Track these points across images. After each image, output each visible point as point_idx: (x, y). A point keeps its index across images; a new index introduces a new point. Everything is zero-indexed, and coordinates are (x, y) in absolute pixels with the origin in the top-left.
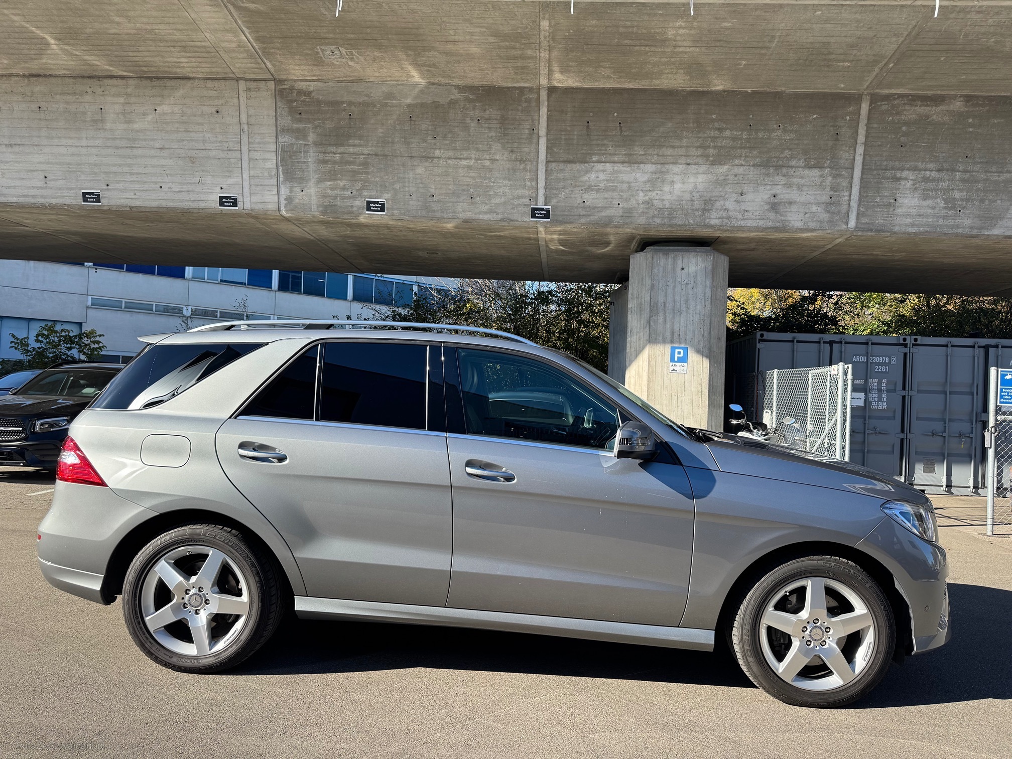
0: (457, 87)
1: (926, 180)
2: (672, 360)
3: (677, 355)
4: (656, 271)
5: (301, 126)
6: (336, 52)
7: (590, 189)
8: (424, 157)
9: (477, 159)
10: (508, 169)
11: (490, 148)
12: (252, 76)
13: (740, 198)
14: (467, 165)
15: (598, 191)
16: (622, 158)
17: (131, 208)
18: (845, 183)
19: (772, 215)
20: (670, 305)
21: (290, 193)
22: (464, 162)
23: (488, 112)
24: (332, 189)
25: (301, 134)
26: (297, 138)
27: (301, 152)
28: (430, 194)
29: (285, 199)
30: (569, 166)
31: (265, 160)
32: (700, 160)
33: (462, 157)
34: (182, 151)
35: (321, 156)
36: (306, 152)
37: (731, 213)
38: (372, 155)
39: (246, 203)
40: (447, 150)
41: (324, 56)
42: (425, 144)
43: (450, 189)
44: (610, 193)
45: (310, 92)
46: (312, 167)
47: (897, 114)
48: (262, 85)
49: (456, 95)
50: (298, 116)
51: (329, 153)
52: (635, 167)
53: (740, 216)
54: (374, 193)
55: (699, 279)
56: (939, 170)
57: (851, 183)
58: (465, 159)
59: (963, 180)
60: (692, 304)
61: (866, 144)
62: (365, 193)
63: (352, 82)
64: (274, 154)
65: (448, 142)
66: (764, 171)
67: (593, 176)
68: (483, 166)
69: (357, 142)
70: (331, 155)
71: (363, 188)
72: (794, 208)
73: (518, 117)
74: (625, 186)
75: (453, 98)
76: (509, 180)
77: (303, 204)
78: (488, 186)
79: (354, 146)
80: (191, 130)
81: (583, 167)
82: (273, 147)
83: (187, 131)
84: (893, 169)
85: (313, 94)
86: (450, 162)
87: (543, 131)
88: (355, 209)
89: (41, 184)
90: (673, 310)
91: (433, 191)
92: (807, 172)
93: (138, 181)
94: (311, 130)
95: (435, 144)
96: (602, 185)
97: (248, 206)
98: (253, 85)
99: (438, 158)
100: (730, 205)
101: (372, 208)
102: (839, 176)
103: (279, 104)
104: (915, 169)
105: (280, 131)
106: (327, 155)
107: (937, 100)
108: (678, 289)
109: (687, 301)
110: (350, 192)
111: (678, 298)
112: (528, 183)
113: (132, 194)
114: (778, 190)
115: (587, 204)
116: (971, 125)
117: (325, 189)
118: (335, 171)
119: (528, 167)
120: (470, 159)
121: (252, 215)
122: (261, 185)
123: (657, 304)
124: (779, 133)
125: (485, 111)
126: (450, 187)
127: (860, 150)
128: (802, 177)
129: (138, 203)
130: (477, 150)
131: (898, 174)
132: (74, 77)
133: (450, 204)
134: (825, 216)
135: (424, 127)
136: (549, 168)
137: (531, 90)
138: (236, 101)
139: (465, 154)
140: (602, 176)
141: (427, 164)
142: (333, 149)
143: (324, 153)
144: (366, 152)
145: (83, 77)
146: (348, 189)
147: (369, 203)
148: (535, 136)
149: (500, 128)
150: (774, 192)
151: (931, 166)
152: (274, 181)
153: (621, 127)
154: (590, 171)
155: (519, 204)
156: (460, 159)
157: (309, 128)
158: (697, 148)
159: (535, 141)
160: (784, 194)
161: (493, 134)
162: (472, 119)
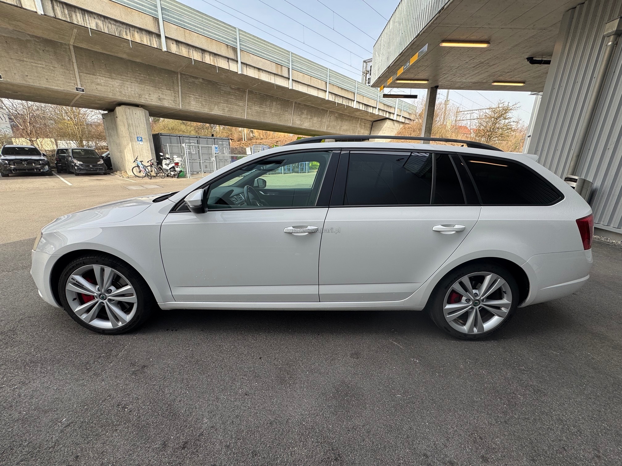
0: (29, 35)
1: (196, 98)
2: (138, 141)
3: (139, 140)
4: (127, 113)
7: (98, 84)
8: (19, 60)
9: (46, 65)
10: (62, 72)
11: (52, 62)
13: (149, 95)
14: (41, 67)
15: (101, 86)
16: (108, 77)
18: (177, 96)
19: (159, 102)
20: (134, 124)
22: (40, 65)
23: (47, 48)
28: (25, 75)
32: (135, 82)
37: (147, 99)
40: (30, 59)
44: (106, 87)
47: (187, 79)
49: (29, 38)
52: (114, 80)
53: (150, 101)
55: (141, 117)
56: (199, 96)
57: (179, 96)
59: (204, 99)
60: (140, 124)
61: (181, 86)
65: (29, 56)
66: (155, 89)
67: (99, 80)
68: (50, 68)
72: (165, 100)
73: (62, 53)
74: (111, 86)
78: (54, 76)
84: (188, 94)
86: (32, 64)
87: (74, 61)
90: (135, 126)
91: (27, 74)
92: (167, 91)
95: (23, 55)
96: (103, 84)
99: (26, 61)
100: (147, 97)
102: (175, 93)
104: (194, 95)
107: (196, 78)
108: (135, 119)
109: (139, 124)
111: (136, 123)
112: (72, 78)
114: (160, 95)
115: (98, 89)
116: (204, 86)
119: (71, 73)
120: (43, 65)
123: (129, 124)
124: (158, 78)
125: (45, 47)
126: (35, 74)
127: (180, 87)
128: (166, 92)
130: (45, 62)
131: (190, 95)
133: (37, 81)
134: (174, 104)
135: (15, 47)
136: (80, 75)
139: (39, 62)
140: (102, 81)
141: (21, 63)
149: (54, 56)
150: (159, 95)
151: (197, 95)
153: (106, 66)
154: (98, 78)
155: (70, 85)
156: (37, 64)
158: (133, 78)
159: (71, 63)
160: (162, 96)
161: (51, 57)
162: (40, 49)
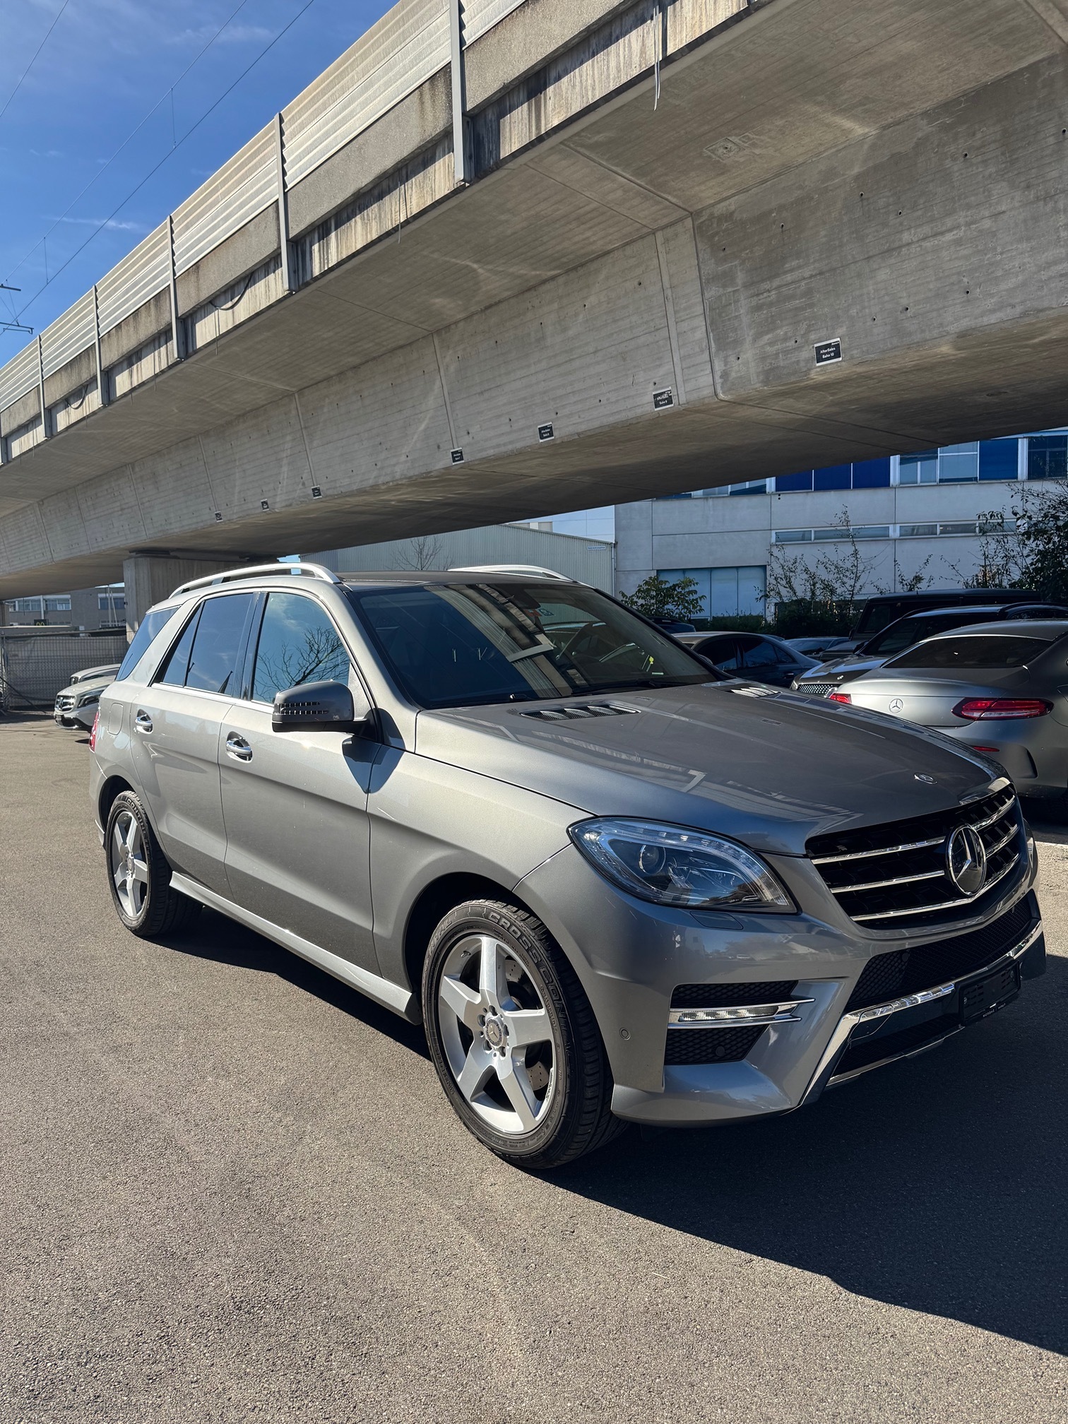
0: (925, 114)
5: (727, 266)
6: (729, 145)
8: (888, 251)
9: (968, 224)
10: (1025, 221)
12: (665, 221)
14: (954, 240)
17: (578, 434)
21: (725, 366)
22: (949, 237)
23: (979, 135)
24: (771, 344)
25: (726, 278)
26: (724, 286)
27: (730, 304)
28: (901, 308)
29: (721, 377)
31: (693, 329)
33: (944, 228)
34: (613, 348)
35: (754, 301)
36: (737, 301)
38: (816, 275)
39: (682, 397)
40: (920, 225)
41: (719, 157)
42: (886, 230)
43: (930, 290)
45: (732, 214)
46: (745, 320)
48: (679, 228)
49: (925, 128)
50: (722, 254)
51: (762, 294)
54: (824, 333)
58: (950, 230)
62: (813, 336)
63: (778, 175)
64: (702, 318)
65: (920, 213)
68: (980, 231)
69: (794, 263)
70: (765, 295)
71: (808, 331)
73: (1032, 122)
75: (920, 135)
76: (1029, 239)
77: (741, 377)
78: (991, 264)
79: (792, 270)
80: (618, 318)
82: (699, 309)
83: (615, 321)
85: (735, 215)
86: (927, 244)
88: (802, 364)
89: (506, 429)
91: (904, 302)
93: (580, 400)
94: (739, 268)
95: (901, 224)
97: (683, 399)
98: (670, 231)
99: (908, 244)
101: (824, 357)
103: (699, 245)
105: (704, 283)
106: (761, 297)
110: (793, 342)
113: (577, 417)
117: (762, 347)
118: (772, 316)
120: (958, 227)
121: (689, 411)
122: (693, 366)
125: (974, 134)
126: (931, 286)
129: (583, 428)
130: (968, 207)
132: (516, 296)
133: (934, 314)
138: (655, 261)
139: (949, 222)
141: (892, 261)
142: (766, 286)
143: (758, 295)
144: (807, 274)
145: (523, 292)
146: (790, 338)
147: (819, 349)
149: (1003, 154)
152: (706, 356)
156: (942, 233)
157: (736, 266)
161: (992, 169)
162: (954, 159)
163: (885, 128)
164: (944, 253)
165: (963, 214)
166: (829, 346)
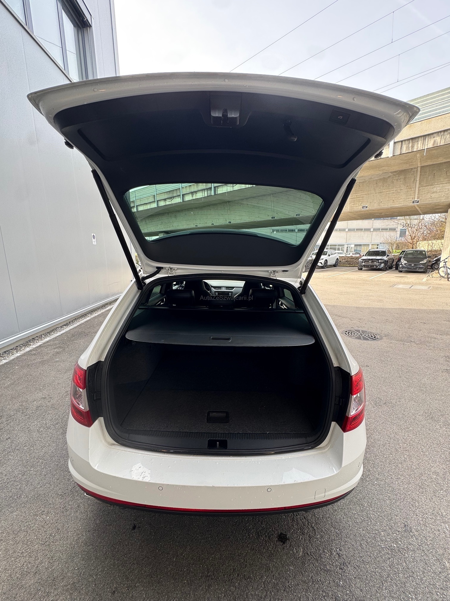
0: (391, 172)
7: (433, 193)
10: (406, 192)
11: (400, 187)
15: (436, 193)
16: (446, 182)
22: (392, 192)
23: (400, 177)
24: (353, 205)
28: (381, 202)
30: (427, 187)
33: (391, 190)
42: (380, 189)
44: (441, 193)
49: (390, 174)
54: (364, 204)
62: (362, 204)
63: (361, 177)
67: (435, 189)
69: (361, 192)
71: (361, 203)
74: (447, 190)
75: (389, 175)
76: (406, 194)
78: (399, 197)
81: (432, 187)
86: (387, 192)
87: (418, 179)
88: (359, 209)
96: (438, 191)
110: (358, 205)
112: (412, 194)
115: (432, 197)
118: (355, 200)
119: (412, 190)
126: (387, 199)
133: (387, 203)
135: (380, 185)
136: (419, 189)
137: (415, 168)
139: (392, 190)
140: (438, 188)
142: (354, 195)
144: (363, 194)
147: (363, 207)
148: (415, 181)
153: (446, 173)
154: (435, 187)
155: (409, 200)
156: (390, 191)
161: (401, 183)
162: (395, 180)
163: (383, 173)
164: (390, 194)
165: (395, 189)
166: (365, 206)
